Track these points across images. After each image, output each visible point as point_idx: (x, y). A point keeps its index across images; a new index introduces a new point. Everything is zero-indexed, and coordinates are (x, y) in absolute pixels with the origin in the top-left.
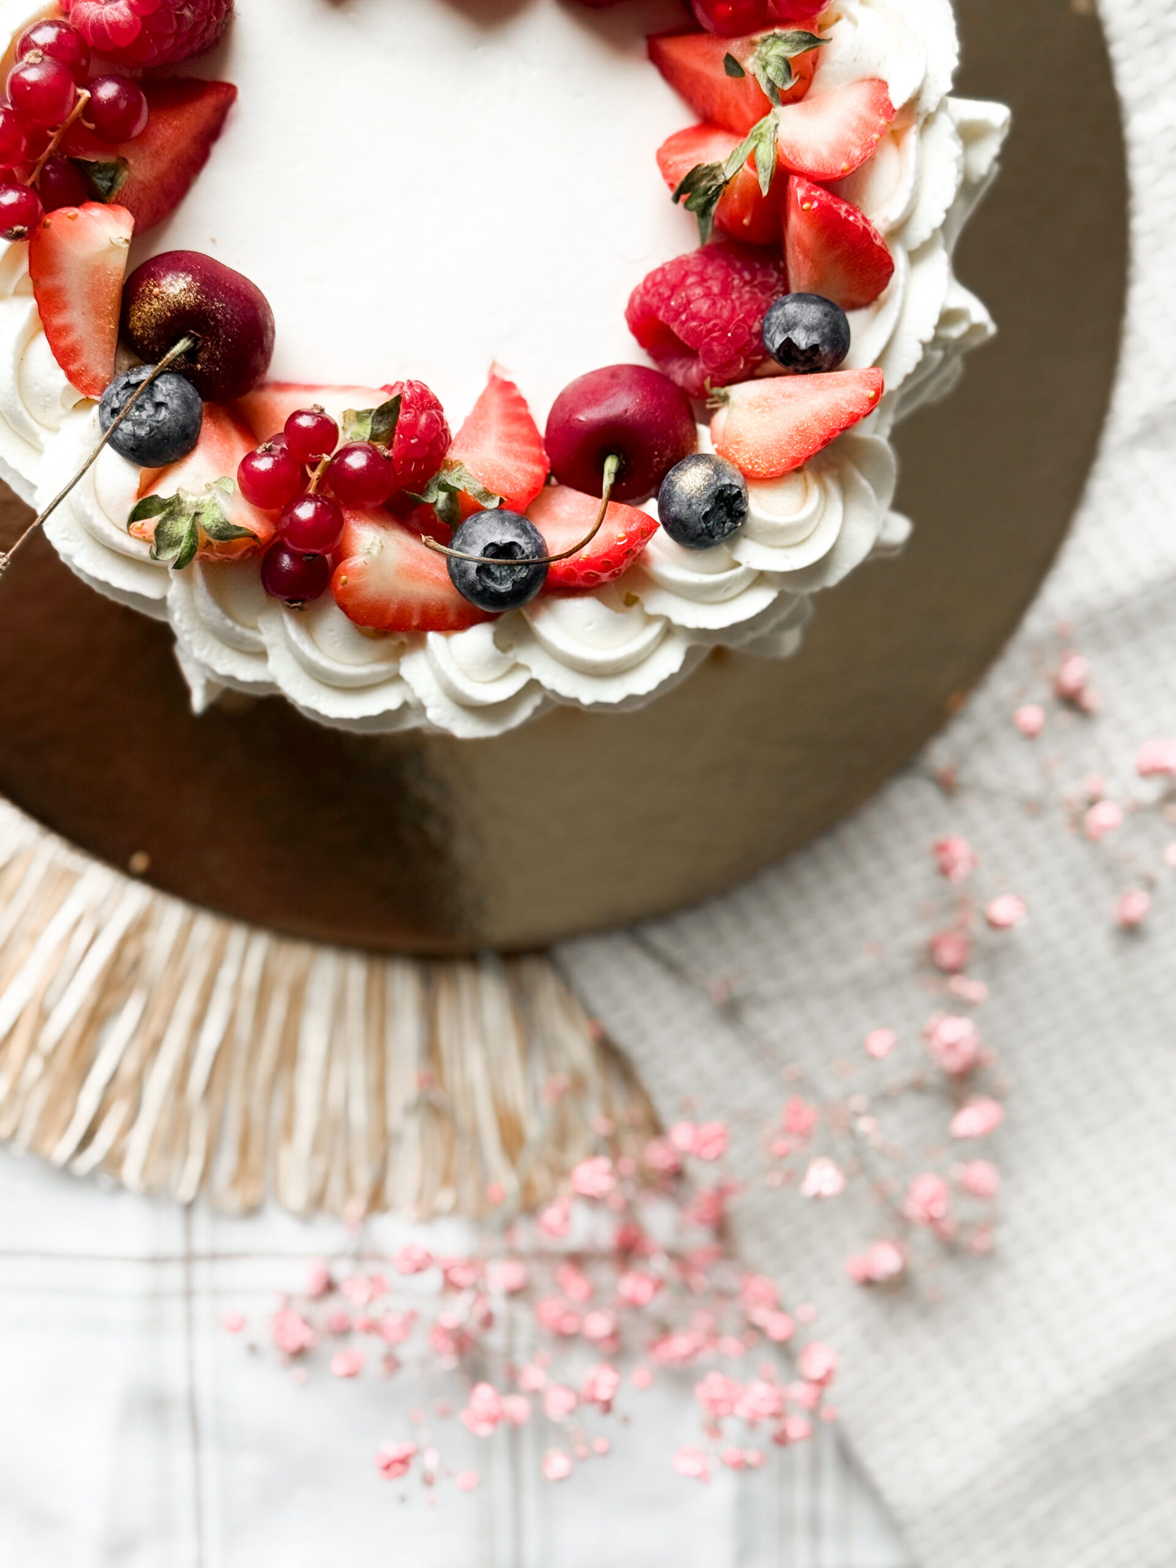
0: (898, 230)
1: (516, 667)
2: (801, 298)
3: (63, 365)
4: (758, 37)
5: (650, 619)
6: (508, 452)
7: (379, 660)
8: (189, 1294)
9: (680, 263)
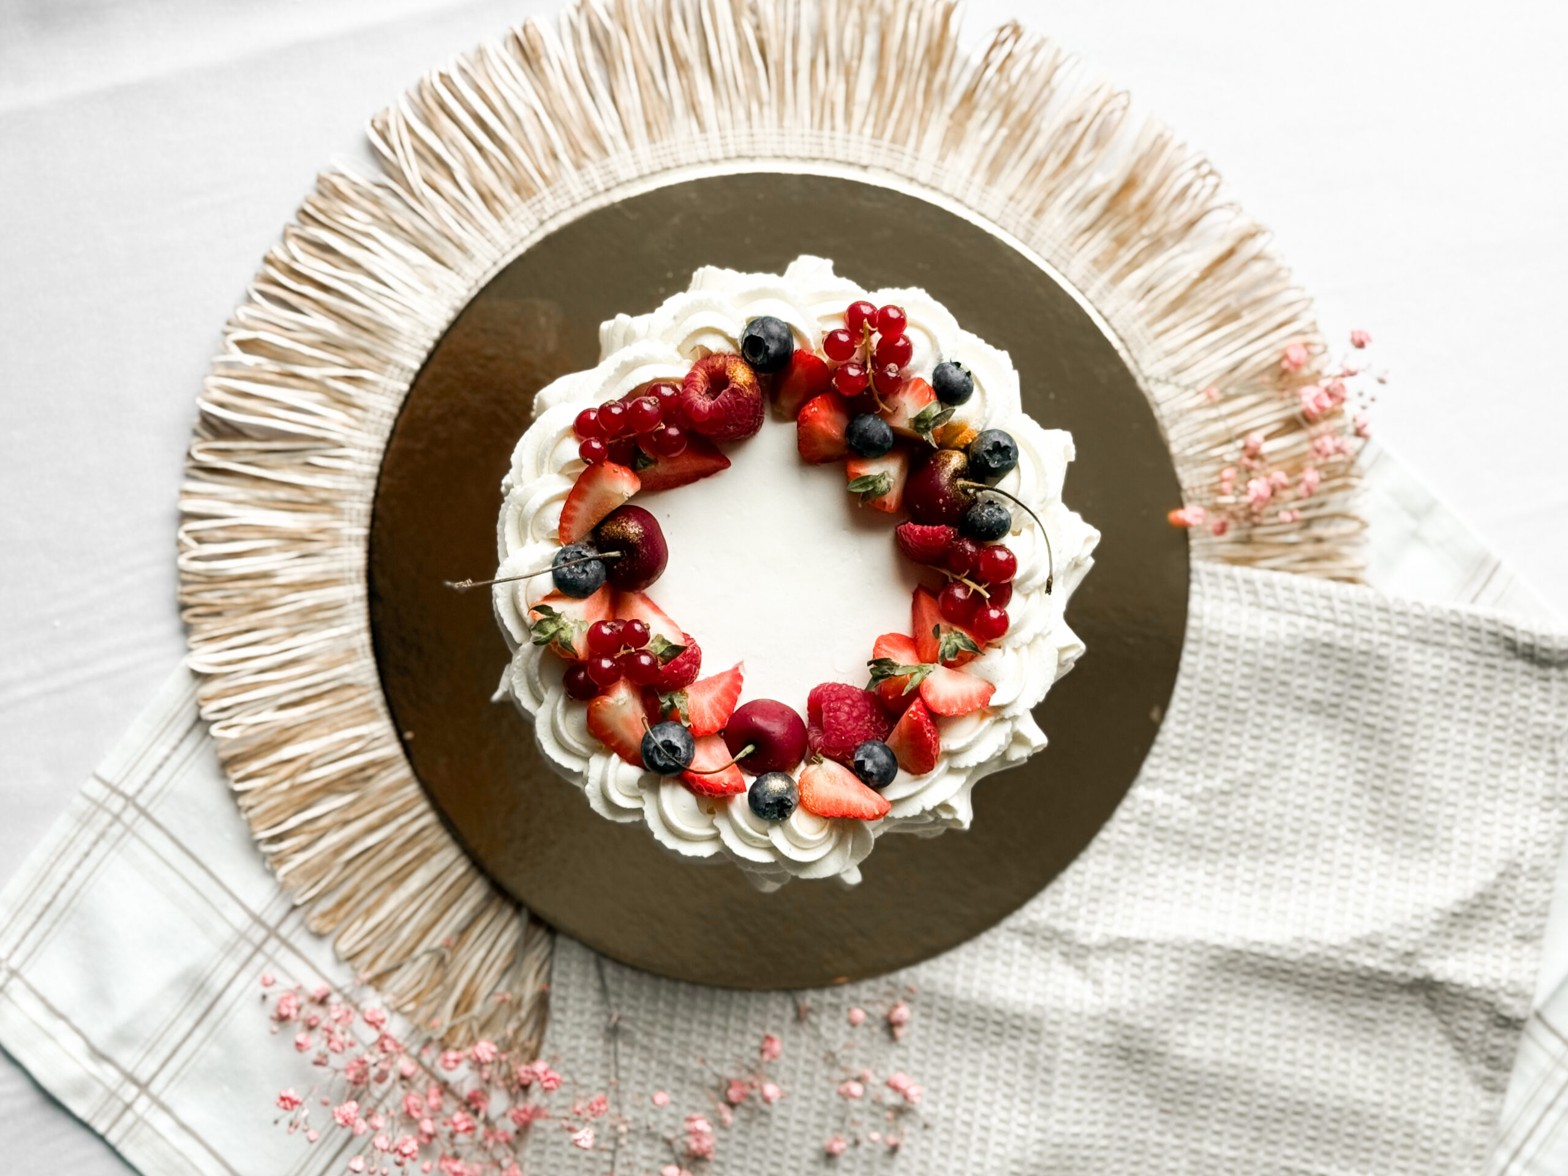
0: (951, 754)
1: (640, 798)
2: (885, 748)
3: (561, 520)
4: (956, 629)
5: (712, 826)
6: (712, 706)
7: (585, 746)
8: (258, 949)
9: (850, 689)
